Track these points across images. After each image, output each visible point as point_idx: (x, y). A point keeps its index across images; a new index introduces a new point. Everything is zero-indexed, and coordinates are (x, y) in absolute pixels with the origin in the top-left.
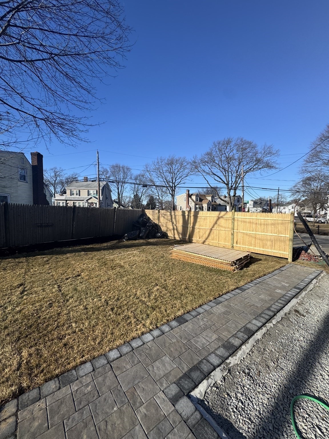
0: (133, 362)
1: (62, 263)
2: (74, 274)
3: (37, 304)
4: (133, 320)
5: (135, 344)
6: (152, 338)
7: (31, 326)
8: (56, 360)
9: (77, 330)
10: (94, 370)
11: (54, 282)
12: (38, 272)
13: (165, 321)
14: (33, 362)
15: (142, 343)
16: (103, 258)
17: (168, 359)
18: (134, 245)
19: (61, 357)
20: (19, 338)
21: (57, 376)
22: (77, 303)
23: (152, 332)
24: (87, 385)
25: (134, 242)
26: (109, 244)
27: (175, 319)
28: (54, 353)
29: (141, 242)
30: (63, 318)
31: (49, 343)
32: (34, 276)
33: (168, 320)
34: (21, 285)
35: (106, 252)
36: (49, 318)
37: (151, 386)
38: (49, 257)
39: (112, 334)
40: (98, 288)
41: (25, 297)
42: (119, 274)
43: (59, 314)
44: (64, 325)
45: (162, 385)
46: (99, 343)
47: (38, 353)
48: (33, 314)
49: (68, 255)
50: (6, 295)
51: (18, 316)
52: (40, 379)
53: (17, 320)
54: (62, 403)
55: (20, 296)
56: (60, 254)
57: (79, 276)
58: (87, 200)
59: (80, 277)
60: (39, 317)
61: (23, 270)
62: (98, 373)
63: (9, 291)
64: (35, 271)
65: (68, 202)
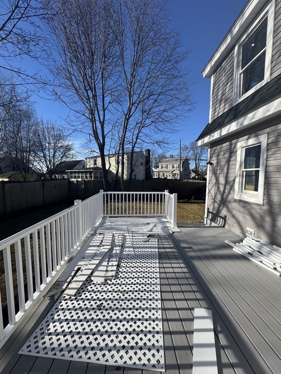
25: (198, 201)
58: (172, 172)
65: (160, 173)
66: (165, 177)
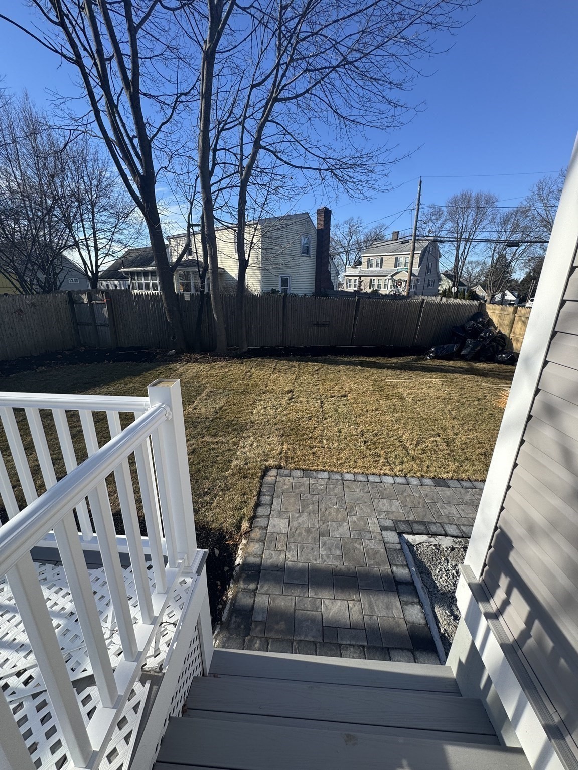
0: (363, 489)
1: (332, 376)
2: (340, 393)
3: (300, 413)
4: (382, 460)
5: (371, 478)
6: (393, 482)
7: (292, 430)
8: (305, 460)
9: (326, 446)
10: (329, 479)
11: (319, 397)
12: (307, 381)
13: (419, 475)
14: (290, 454)
15: (379, 481)
16: (381, 381)
17: (398, 503)
18: (441, 369)
19: (308, 460)
20: (283, 435)
21: (303, 470)
22: (333, 424)
23: (396, 478)
24: (321, 485)
25: (445, 363)
26: (400, 360)
27: (433, 478)
28: (305, 455)
29: (457, 366)
30: (317, 433)
31: (302, 447)
32: (303, 385)
33: (422, 476)
34: (290, 391)
35: (390, 372)
36: (307, 428)
37: (369, 511)
38: (320, 365)
39: (355, 462)
40: (359, 415)
41: (292, 404)
42: (393, 407)
43: (315, 428)
44: (316, 438)
45: (379, 515)
46: (340, 464)
47: (294, 450)
48: (295, 421)
49: (341, 367)
50: (278, 397)
51: (284, 418)
52: (292, 466)
53: (283, 421)
54: (302, 485)
55: (288, 401)
56: (332, 364)
57: (345, 396)
58: (392, 276)
59: (345, 398)
60: (299, 425)
61: (294, 376)
62: (331, 482)
63: (281, 395)
64: (304, 380)
65: (362, 278)
66: (376, 288)
